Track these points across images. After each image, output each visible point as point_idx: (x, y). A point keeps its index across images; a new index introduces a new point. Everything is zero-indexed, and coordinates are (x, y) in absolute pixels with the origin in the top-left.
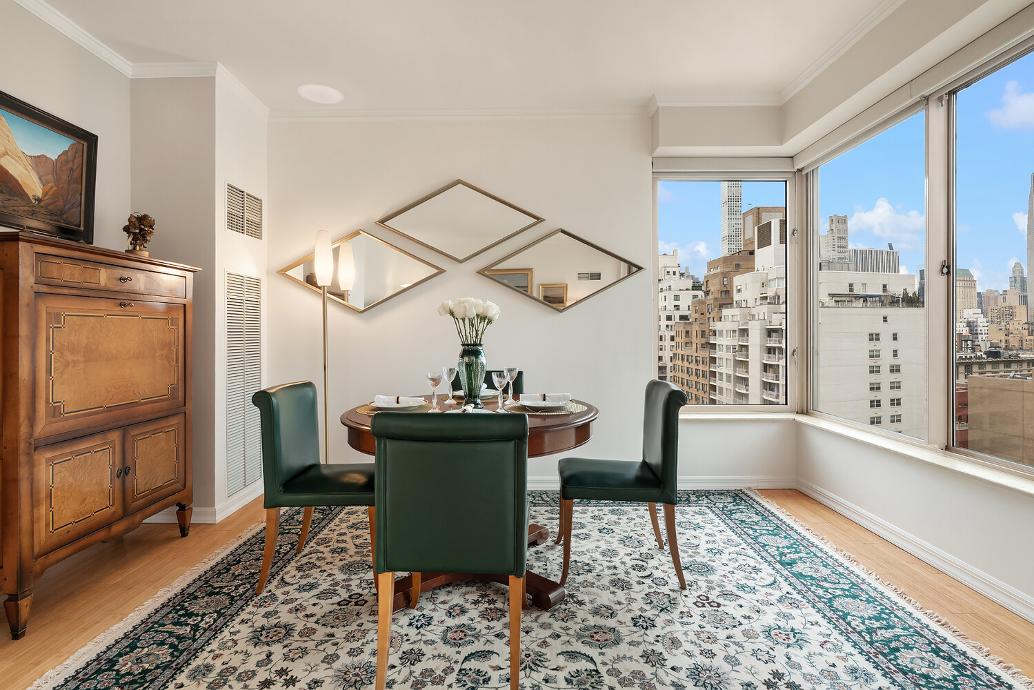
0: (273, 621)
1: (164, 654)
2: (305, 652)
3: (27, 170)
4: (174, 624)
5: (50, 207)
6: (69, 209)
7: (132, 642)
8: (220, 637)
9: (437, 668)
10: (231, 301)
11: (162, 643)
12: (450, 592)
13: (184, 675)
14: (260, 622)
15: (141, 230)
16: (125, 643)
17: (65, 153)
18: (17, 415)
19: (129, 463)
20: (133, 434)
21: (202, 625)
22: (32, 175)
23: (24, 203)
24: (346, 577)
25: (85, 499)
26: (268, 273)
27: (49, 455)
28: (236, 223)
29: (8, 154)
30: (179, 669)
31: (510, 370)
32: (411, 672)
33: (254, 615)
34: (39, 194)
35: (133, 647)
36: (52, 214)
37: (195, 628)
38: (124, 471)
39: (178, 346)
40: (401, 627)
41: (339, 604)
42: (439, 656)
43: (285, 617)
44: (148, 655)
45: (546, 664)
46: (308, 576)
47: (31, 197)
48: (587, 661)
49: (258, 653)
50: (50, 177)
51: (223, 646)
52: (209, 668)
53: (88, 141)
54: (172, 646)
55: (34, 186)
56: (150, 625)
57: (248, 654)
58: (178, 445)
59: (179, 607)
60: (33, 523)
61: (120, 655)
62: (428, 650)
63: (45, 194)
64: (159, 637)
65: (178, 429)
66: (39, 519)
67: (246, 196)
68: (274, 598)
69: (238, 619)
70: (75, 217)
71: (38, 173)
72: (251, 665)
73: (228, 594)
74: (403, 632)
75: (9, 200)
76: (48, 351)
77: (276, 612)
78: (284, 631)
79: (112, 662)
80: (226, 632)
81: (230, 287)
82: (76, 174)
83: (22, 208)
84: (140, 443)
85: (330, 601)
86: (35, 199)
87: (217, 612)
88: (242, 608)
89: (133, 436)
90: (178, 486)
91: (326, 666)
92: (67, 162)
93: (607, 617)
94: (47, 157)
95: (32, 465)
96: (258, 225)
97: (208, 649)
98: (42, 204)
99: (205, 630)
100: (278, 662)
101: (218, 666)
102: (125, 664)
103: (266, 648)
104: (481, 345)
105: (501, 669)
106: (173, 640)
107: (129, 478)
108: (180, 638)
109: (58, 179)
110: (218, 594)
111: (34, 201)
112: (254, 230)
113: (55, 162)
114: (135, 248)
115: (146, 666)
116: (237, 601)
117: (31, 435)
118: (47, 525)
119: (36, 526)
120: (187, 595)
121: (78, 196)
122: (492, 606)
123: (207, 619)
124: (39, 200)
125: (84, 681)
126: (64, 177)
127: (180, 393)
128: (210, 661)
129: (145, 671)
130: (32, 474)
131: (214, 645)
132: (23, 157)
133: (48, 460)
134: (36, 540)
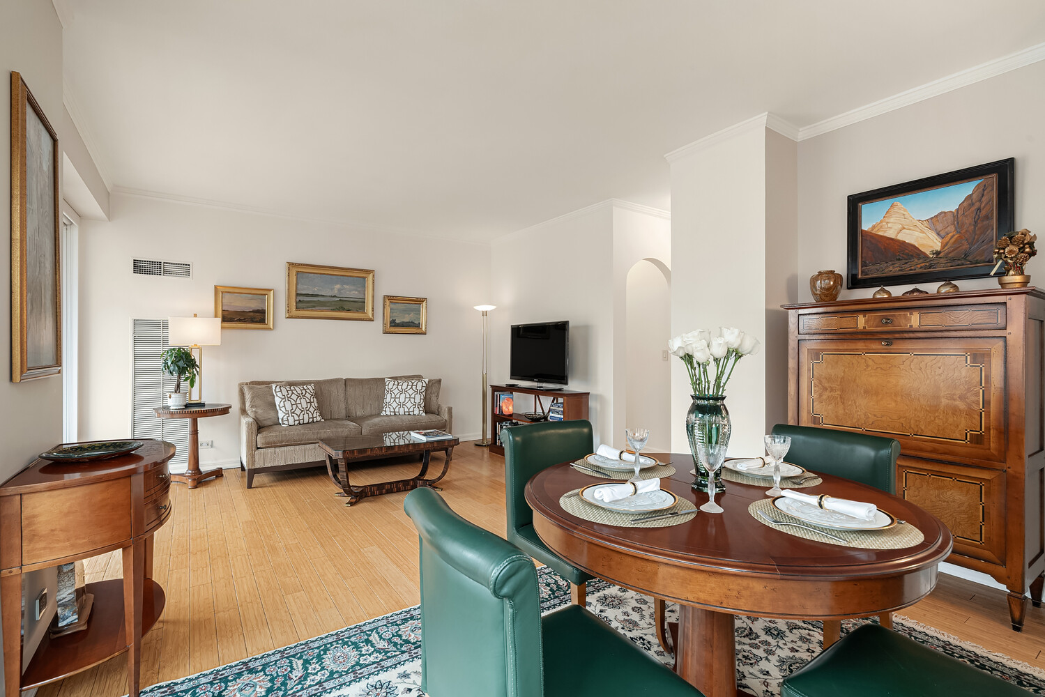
3: (923, 232)
5: (952, 255)
6: (976, 248)
17: (968, 197)
22: (930, 236)
23: (921, 261)
29: (904, 228)
34: (938, 247)
36: (955, 260)
47: (928, 253)
50: (951, 229)
53: (998, 171)
55: (931, 243)
63: (944, 246)
70: (986, 253)
71: (935, 229)
75: (906, 263)
76: (809, 377)
83: (919, 266)
86: (933, 254)
92: (971, 205)
94: (945, 213)
98: (941, 255)
109: (960, 226)
111: (931, 256)
113: (956, 213)
124: (938, 253)
126: (968, 221)
132: (919, 224)
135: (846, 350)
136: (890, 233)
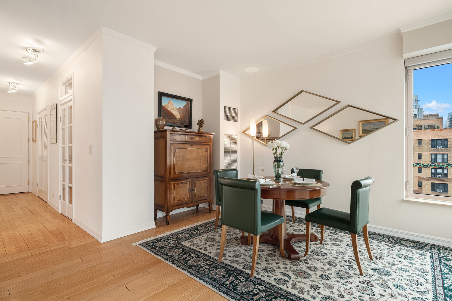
0: (213, 237)
1: (187, 236)
2: (214, 245)
3: (176, 112)
4: (193, 231)
5: (182, 120)
6: (186, 120)
7: (184, 232)
8: (200, 236)
9: (241, 261)
10: (225, 143)
11: (188, 234)
12: (264, 245)
13: (188, 241)
14: (210, 236)
15: (201, 124)
16: (182, 231)
17: (185, 105)
18: (167, 172)
19: (193, 188)
20: (194, 180)
21: (198, 233)
23: (176, 120)
24: (239, 233)
25: (182, 195)
26: (240, 133)
27: (174, 183)
28: (227, 118)
29: (172, 109)
30: (188, 240)
31: (297, 168)
32: (233, 259)
33: (210, 235)
34: (179, 117)
35: (183, 233)
36: (182, 122)
37: (197, 233)
38: (192, 190)
39: (208, 157)
40: (241, 249)
41: (231, 238)
42: (244, 259)
43: (216, 237)
44: (185, 235)
45: (273, 273)
46: (230, 230)
47: (177, 118)
48: (288, 278)
49: (204, 242)
50: (181, 113)
51: (199, 239)
52: (193, 241)
53: (190, 101)
54: (190, 235)
55: (178, 115)
56: (189, 230)
57: (202, 242)
58: (208, 185)
59: (196, 228)
60: (170, 198)
61: (180, 233)
62: (243, 256)
63: (180, 117)
64: (189, 232)
65: (208, 181)
66: (171, 198)
67: (231, 108)
68: (218, 232)
69: (206, 234)
70: (188, 122)
71: (179, 112)
72: (201, 244)
73: (209, 228)
74: (241, 250)
75: (172, 120)
76: (173, 157)
77: (215, 235)
78: (213, 240)
79: (178, 234)
80: (201, 236)
81: (225, 138)
82: (187, 111)
84: (196, 183)
85: (230, 237)
87: (203, 231)
88: (209, 232)
89: (195, 181)
90: (208, 197)
91: (216, 250)
92: (185, 108)
93: (312, 270)
94: (181, 108)
95: (170, 184)
96: (237, 117)
97: (196, 238)
98: (180, 120)
99: (198, 234)
100: (206, 246)
101: (195, 242)
102: (180, 236)
103: (207, 242)
104: (282, 158)
105: (258, 268)
106: (191, 234)
107: (193, 192)
108: (192, 234)
109: (183, 113)
110: (207, 227)
112: (235, 119)
113: (183, 109)
114: (200, 129)
115: (183, 237)
116: (209, 230)
117: (170, 177)
118: (173, 200)
119: (171, 199)
120: (201, 226)
121: (188, 116)
122: (274, 253)
123: (200, 232)
124: (179, 119)
125: (172, 236)
126: (185, 112)
127: (208, 170)
128: (194, 240)
129: (182, 238)
130: (170, 186)
131: (198, 237)
132: (175, 109)
133: (174, 184)
134: (171, 202)
135: (183, 147)
136: (169, 109)
